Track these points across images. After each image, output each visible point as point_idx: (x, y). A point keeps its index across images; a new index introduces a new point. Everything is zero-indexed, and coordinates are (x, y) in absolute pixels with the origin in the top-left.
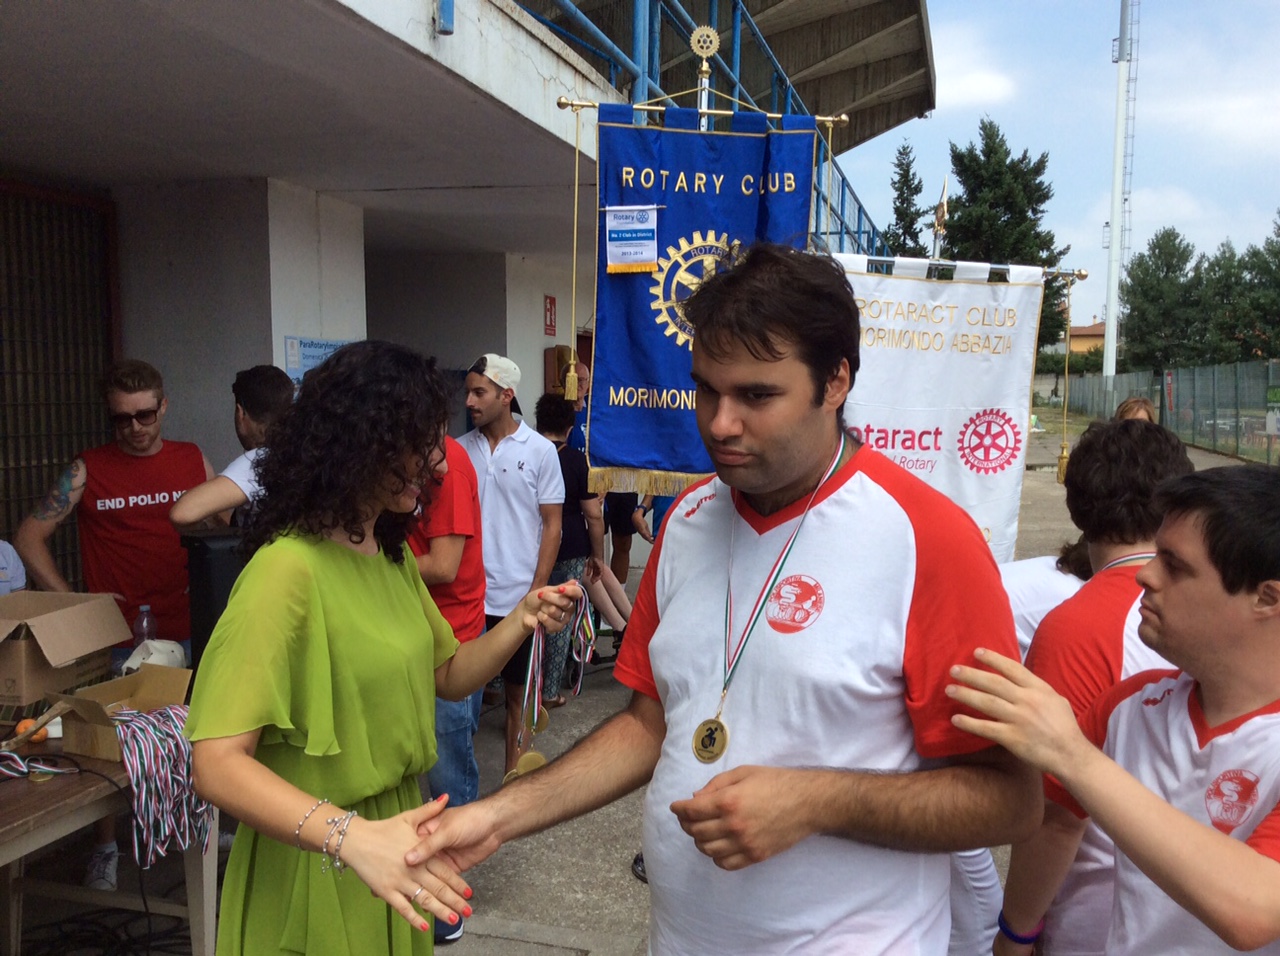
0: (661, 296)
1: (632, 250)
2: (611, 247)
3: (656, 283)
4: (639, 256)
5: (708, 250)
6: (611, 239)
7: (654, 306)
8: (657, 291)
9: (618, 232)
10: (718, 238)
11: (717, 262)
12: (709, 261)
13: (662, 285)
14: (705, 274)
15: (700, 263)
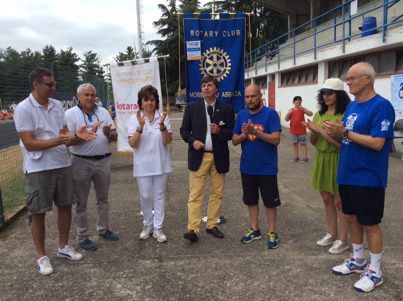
0: (202, 66)
2: (188, 53)
3: (201, 63)
4: (195, 55)
5: (215, 53)
6: (188, 51)
7: (200, 69)
8: (201, 65)
9: (189, 49)
10: (217, 49)
11: (217, 56)
12: (215, 56)
13: (202, 63)
14: (214, 60)
15: (212, 56)
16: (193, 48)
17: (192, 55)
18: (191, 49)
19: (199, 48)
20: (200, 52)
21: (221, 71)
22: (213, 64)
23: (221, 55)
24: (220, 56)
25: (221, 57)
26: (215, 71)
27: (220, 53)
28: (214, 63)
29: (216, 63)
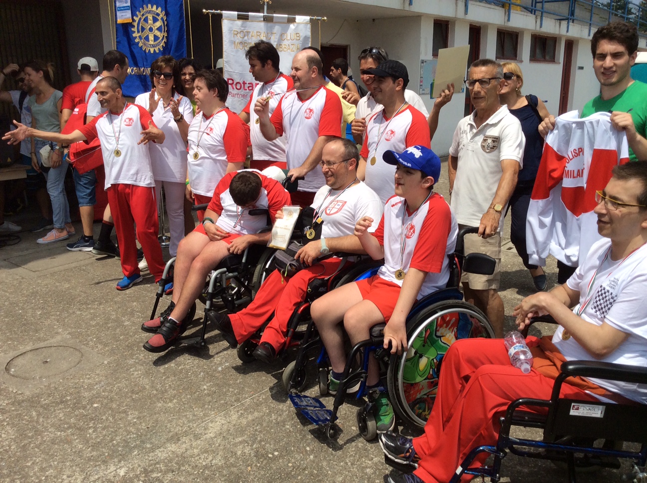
0: (136, 31)
1: (124, 14)
2: (119, 14)
3: (134, 26)
4: (126, 17)
5: (150, 12)
6: (118, 10)
7: (134, 35)
8: (135, 29)
9: (120, 8)
10: (152, 7)
11: (153, 17)
12: (150, 17)
13: (136, 27)
14: (149, 22)
15: (147, 17)
16: (123, 7)
17: (122, 16)
18: (121, 7)
19: (128, 6)
20: (130, 12)
21: (159, 38)
22: (148, 28)
23: (158, 15)
24: (157, 17)
25: (159, 18)
26: (151, 38)
27: (158, 13)
28: (149, 26)
29: (152, 26)
